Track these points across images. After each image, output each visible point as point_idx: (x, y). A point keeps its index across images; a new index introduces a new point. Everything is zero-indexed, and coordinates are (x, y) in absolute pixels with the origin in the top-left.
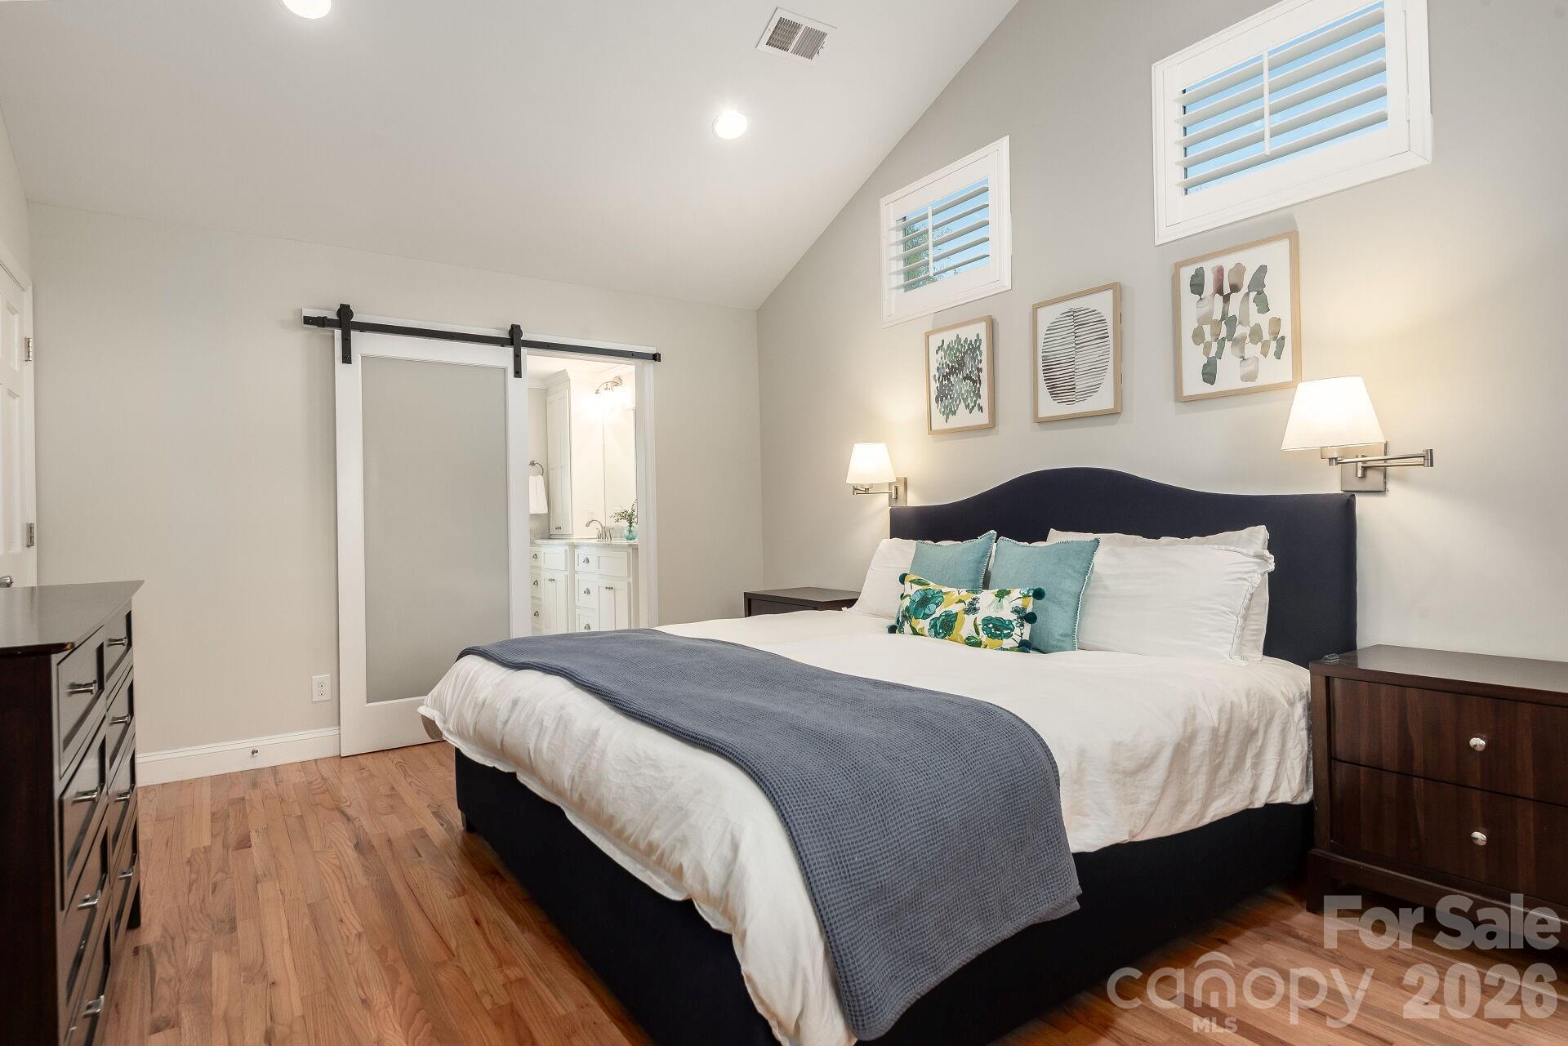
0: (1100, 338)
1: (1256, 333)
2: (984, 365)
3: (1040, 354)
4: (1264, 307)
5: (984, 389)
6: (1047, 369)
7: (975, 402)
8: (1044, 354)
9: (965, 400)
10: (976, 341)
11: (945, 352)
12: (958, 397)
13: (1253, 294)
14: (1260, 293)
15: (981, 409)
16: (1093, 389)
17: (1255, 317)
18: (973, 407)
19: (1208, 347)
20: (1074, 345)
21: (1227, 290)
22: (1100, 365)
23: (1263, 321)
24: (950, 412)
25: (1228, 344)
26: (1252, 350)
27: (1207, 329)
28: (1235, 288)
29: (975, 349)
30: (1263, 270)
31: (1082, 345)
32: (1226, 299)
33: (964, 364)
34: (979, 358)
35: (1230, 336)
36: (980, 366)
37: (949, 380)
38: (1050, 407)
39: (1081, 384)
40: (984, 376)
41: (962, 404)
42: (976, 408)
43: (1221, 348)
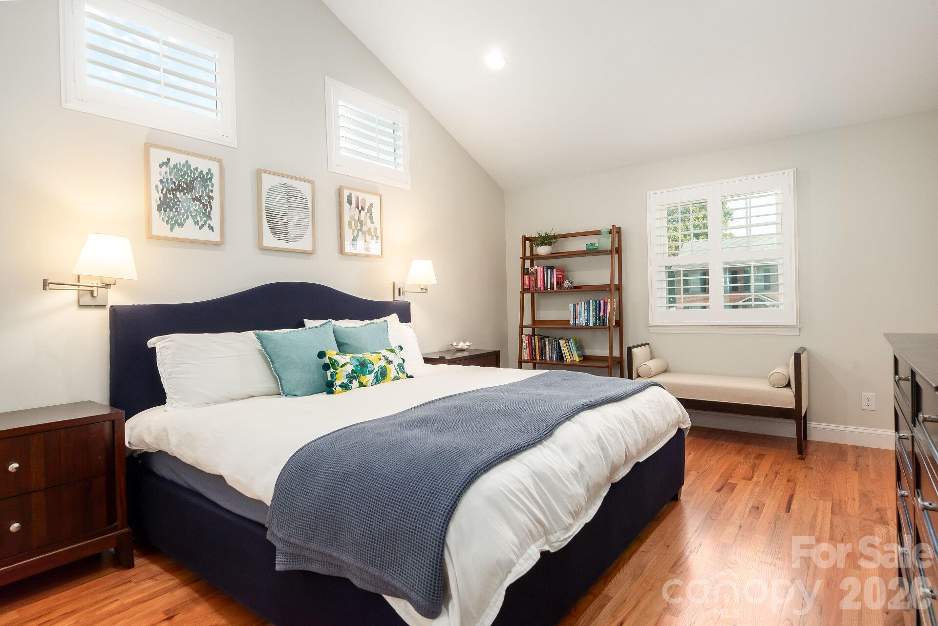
0: (303, 208)
1: (369, 230)
2: (216, 194)
3: (264, 205)
4: (372, 222)
5: (215, 213)
6: (269, 215)
7: (205, 222)
8: (267, 205)
9: (194, 218)
10: (207, 174)
11: (171, 170)
12: (186, 211)
13: (368, 214)
14: (371, 215)
15: (212, 228)
16: (300, 237)
17: (369, 225)
18: (203, 225)
19: (353, 231)
20: (287, 206)
21: (360, 209)
22: (304, 224)
23: (372, 226)
24: (175, 223)
25: (360, 233)
26: (368, 238)
27: (353, 222)
28: (363, 209)
29: (206, 180)
30: (371, 205)
31: (293, 208)
32: (360, 212)
33: (194, 188)
34: (210, 188)
35: (361, 229)
36: (211, 194)
37: (174, 195)
38: (269, 240)
39: (292, 231)
40: (215, 203)
41: (190, 220)
42: (206, 227)
43: (358, 234)
